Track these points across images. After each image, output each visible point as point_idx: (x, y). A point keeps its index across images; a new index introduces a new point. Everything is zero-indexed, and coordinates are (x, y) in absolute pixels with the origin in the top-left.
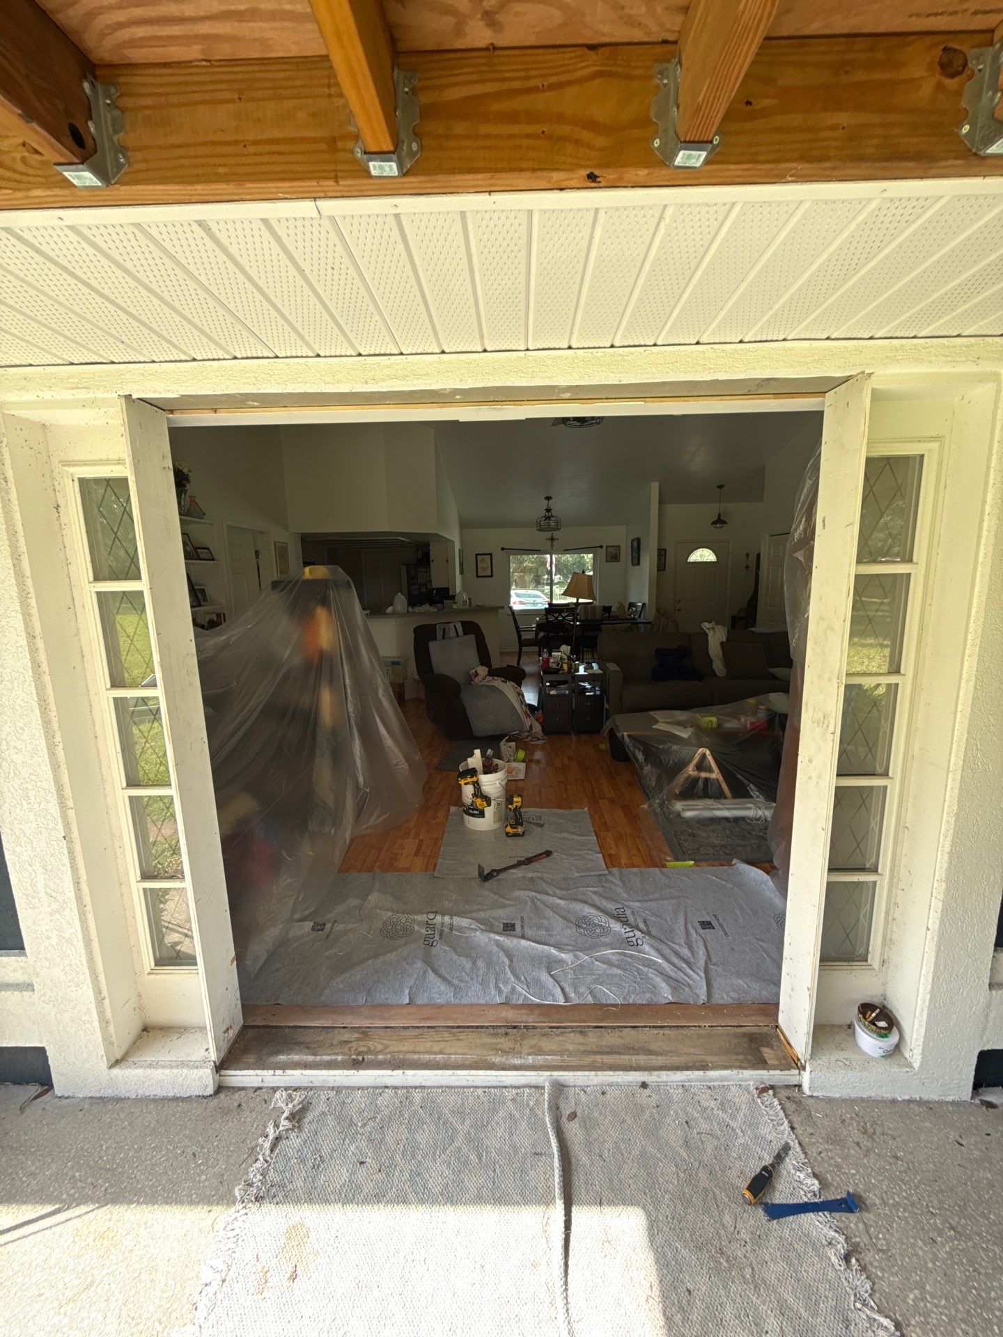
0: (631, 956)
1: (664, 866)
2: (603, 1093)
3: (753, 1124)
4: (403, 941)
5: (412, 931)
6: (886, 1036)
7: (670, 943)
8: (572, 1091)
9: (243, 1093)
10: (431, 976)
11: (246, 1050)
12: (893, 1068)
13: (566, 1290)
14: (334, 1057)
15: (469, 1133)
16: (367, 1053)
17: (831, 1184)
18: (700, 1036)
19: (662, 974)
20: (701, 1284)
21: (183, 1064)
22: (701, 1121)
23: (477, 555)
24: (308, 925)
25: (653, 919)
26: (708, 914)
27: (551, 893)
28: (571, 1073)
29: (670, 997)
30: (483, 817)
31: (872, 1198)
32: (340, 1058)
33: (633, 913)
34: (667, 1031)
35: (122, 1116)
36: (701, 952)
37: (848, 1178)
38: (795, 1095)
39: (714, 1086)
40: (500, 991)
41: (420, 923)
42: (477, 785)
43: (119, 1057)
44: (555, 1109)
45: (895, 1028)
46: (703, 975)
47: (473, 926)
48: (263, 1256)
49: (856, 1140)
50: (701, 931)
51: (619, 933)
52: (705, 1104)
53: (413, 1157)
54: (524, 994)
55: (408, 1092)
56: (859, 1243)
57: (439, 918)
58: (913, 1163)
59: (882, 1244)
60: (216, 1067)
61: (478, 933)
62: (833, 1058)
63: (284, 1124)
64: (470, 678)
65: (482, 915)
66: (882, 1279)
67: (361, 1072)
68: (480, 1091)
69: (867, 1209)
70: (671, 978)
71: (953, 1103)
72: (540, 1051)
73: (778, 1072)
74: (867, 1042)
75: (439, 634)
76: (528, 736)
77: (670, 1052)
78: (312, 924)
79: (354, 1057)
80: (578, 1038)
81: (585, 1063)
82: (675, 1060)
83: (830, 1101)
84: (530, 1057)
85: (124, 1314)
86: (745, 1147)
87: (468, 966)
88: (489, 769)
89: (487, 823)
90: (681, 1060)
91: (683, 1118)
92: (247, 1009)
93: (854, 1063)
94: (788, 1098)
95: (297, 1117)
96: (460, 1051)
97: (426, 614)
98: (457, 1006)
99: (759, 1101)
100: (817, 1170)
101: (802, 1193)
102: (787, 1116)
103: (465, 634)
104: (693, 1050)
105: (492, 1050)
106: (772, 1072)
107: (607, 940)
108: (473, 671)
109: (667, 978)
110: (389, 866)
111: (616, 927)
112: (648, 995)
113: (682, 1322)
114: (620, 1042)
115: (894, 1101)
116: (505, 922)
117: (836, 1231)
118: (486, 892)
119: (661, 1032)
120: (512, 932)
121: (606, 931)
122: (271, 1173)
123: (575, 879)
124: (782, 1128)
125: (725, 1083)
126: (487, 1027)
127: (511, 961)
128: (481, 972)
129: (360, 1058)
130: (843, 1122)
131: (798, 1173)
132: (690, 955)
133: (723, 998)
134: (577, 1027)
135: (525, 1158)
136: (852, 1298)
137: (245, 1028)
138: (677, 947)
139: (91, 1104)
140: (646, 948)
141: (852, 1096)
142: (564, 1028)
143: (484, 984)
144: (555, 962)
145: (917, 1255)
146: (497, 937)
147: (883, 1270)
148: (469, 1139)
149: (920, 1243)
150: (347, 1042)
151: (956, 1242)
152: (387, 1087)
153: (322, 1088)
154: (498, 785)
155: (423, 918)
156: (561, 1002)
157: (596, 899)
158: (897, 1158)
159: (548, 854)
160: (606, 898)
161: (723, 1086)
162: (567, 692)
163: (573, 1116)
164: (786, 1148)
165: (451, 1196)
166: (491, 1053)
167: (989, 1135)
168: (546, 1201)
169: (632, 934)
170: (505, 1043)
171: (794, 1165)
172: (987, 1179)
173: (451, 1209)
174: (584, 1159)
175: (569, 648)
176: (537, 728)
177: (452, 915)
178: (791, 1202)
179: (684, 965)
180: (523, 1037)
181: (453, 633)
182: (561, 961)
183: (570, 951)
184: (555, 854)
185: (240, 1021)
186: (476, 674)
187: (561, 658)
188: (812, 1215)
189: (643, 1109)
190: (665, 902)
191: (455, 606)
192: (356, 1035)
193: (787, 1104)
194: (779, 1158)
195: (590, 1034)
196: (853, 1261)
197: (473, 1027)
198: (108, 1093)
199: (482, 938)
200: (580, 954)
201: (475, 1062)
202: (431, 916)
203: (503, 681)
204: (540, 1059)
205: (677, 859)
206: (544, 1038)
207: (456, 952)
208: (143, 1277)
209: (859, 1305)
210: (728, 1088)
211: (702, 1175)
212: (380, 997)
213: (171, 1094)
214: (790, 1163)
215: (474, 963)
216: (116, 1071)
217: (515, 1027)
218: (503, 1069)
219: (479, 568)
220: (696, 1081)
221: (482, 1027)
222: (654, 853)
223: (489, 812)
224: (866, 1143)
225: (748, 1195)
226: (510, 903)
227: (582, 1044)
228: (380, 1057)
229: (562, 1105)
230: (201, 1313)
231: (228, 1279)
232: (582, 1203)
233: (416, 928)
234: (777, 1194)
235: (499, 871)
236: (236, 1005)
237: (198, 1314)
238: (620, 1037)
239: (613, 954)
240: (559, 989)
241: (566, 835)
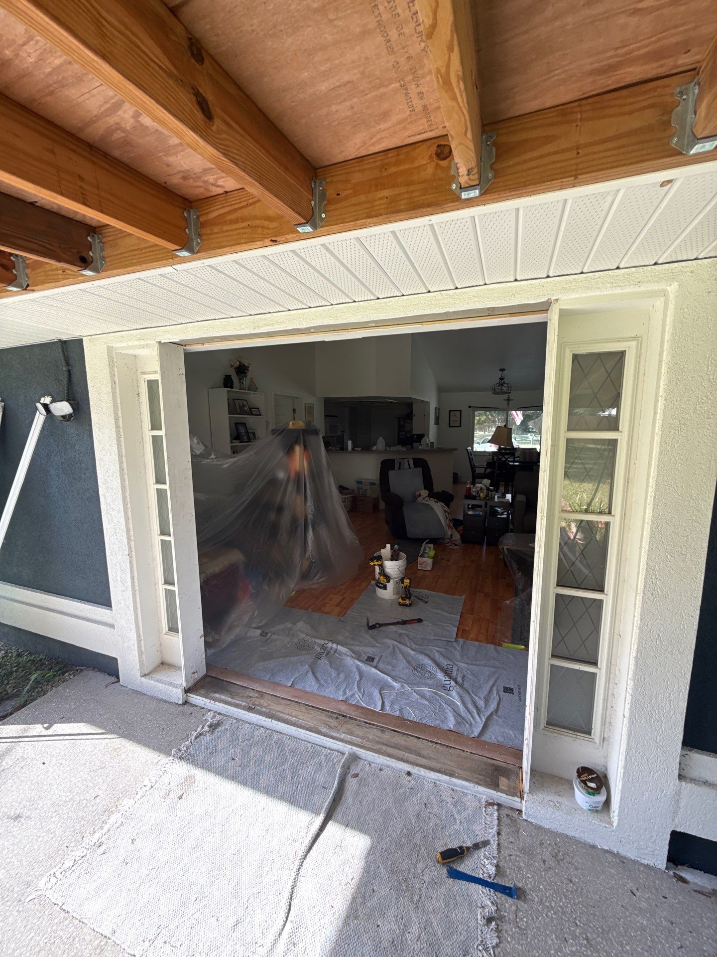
0: (440, 696)
1: (500, 645)
2: (381, 770)
3: (471, 820)
4: (304, 652)
5: (313, 648)
6: (593, 795)
7: (473, 695)
8: (362, 762)
9: (195, 708)
10: (310, 674)
11: (202, 687)
12: (595, 821)
13: (304, 859)
14: (241, 702)
15: (293, 764)
16: (258, 705)
17: (507, 876)
18: (459, 756)
19: (455, 711)
20: (383, 891)
21: (171, 684)
22: (436, 806)
23: (450, 411)
24: (259, 632)
25: (471, 677)
26: (514, 683)
27: (408, 645)
28: (363, 751)
29: (452, 727)
30: (386, 589)
31: (534, 896)
32: (243, 704)
33: (458, 670)
34: (438, 746)
35: (142, 702)
36: (493, 706)
37: (523, 877)
38: (514, 815)
39: (456, 790)
40: (345, 693)
41: (318, 645)
42: (382, 567)
43: (146, 673)
44: (346, 768)
45: (604, 791)
46: (484, 720)
47: (348, 654)
48: (172, 784)
49: (544, 858)
50: (502, 693)
51: (440, 680)
52: (444, 798)
53: (259, 765)
54: (357, 698)
55: (272, 733)
56: (505, 916)
57: (330, 644)
58: (582, 889)
59: (523, 924)
60: (185, 690)
61: (348, 658)
62: (548, 798)
63: (206, 728)
64: (415, 498)
65: (357, 648)
66: (509, 943)
67: (251, 714)
68: (310, 745)
69: (525, 901)
70: (461, 716)
71: (647, 866)
72: (351, 733)
73: (504, 795)
74: (580, 796)
75: (396, 465)
76: (449, 542)
77: (434, 759)
78: (261, 631)
79: (251, 705)
80: (379, 733)
81: (374, 748)
82: (434, 764)
83: (540, 828)
84: (343, 734)
85: (110, 784)
86: (457, 832)
87: (334, 674)
88: (394, 557)
89: (388, 593)
90: (438, 766)
91: (425, 799)
92: (208, 666)
93: (563, 807)
94: (508, 815)
95: (213, 727)
96: (306, 719)
97: (397, 452)
98: (315, 694)
99: (484, 809)
100: (501, 864)
101: (481, 872)
102: (499, 825)
104: (449, 763)
105: (324, 724)
106: (499, 794)
107: (430, 682)
108: (418, 493)
109: (457, 714)
110: (319, 609)
111: (440, 675)
112: (438, 722)
113: (361, 904)
114: (403, 743)
115: (593, 847)
116: (370, 655)
117: (492, 902)
118: (367, 636)
119: (434, 745)
120: (371, 663)
121: (432, 676)
122: (191, 749)
123: (430, 640)
124: (491, 831)
125: (466, 791)
126: (328, 711)
127: (361, 679)
128: (340, 680)
129: (253, 707)
130: (541, 844)
131: (485, 860)
132: (483, 706)
133: (491, 738)
134: (381, 727)
135: (316, 788)
136: (479, 942)
137: (206, 676)
138: (477, 698)
139: (132, 693)
140: (454, 693)
141: (559, 831)
142: (373, 725)
143: (338, 688)
144: (388, 686)
145: (546, 942)
146: (358, 663)
147: (513, 938)
148: (292, 766)
149: (554, 936)
150: (251, 697)
151: (583, 949)
152: (263, 727)
153: (231, 717)
154: (396, 569)
155: (321, 642)
156: (378, 709)
157: (437, 656)
158: (571, 881)
159: (420, 621)
160: (444, 656)
161: (463, 792)
162: (481, 513)
163: (356, 775)
164: (486, 843)
165: (269, 791)
166: (323, 725)
167: (665, 898)
169: (448, 682)
170: (333, 723)
171: (485, 854)
172: (642, 924)
173: (265, 797)
174: (350, 800)
175: (490, 481)
176: (457, 536)
177: (338, 644)
178: (470, 874)
179: (475, 711)
180: (346, 722)
181: (406, 466)
182: (392, 687)
183: (401, 682)
184: (425, 622)
185: (203, 671)
186: (420, 495)
188: (480, 887)
189: (401, 788)
190: (486, 668)
192: (257, 695)
193: (505, 819)
194: (477, 846)
195: (387, 733)
196: (494, 923)
197: (320, 709)
198: (139, 689)
199: (351, 662)
200: (406, 686)
201: (312, 727)
202: (326, 642)
204: (349, 737)
205: (513, 643)
206: (358, 727)
207: (331, 666)
208: (123, 773)
209: (480, 948)
210: (465, 794)
211: (418, 836)
212: (277, 679)
213: (164, 698)
214: (482, 852)
215: (338, 674)
216: (143, 679)
217: (344, 716)
218: (325, 736)
219: (451, 420)
220: (444, 783)
221: (325, 710)
222: (498, 635)
223: (390, 586)
224: (551, 863)
225: (439, 855)
226: (379, 645)
227: (379, 737)
228: (263, 709)
229: (352, 767)
230: (138, 796)
231: (154, 787)
232: (336, 821)
233: (316, 647)
234: (463, 866)
235: (381, 625)
236: (202, 661)
237: (137, 796)
238: (405, 740)
239: (428, 691)
240: (381, 702)
241: (439, 611)
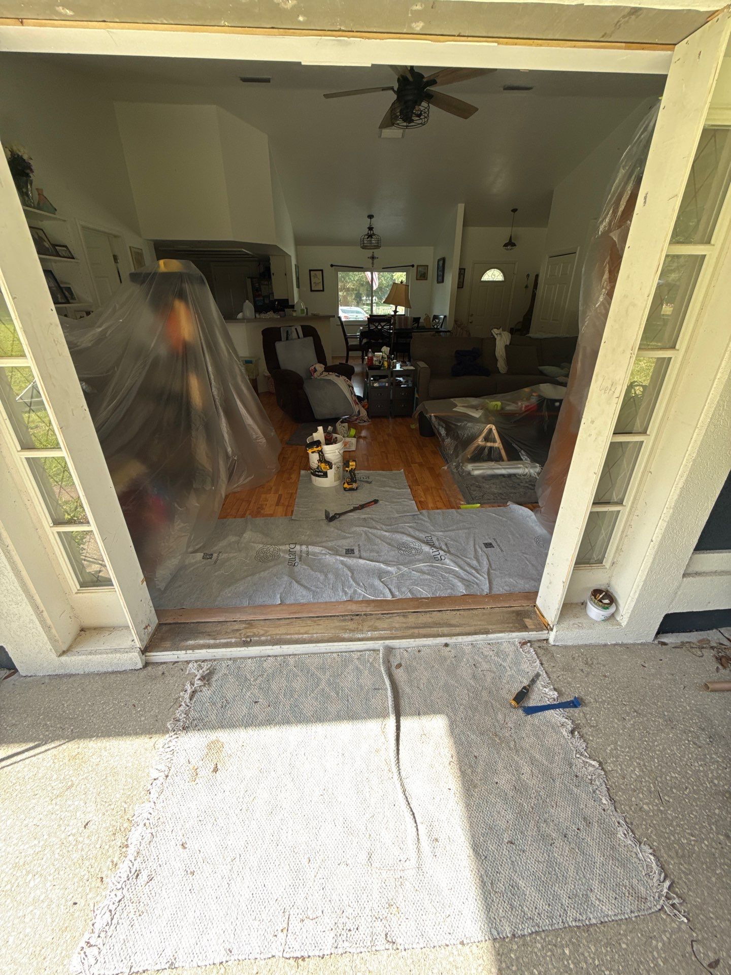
0: (437, 567)
1: (459, 508)
2: (419, 651)
3: (517, 663)
4: (272, 564)
5: (279, 556)
6: (607, 608)
7: (463, 558)
8: (398, 651)
9: (164, 666)
10: (295, 585)
11: (163, 639)
12: (610, 627)
13: (398, 762)
14: (229, 640)
15: (329, 680)
16: (253, 636)
17: (564, 693)
18: (484, 614)
19: (458, 577)
20: (483, 752)
21: (116, 651)
22: (483, 663)
23: (310, 271)
24: (199, 556)
25: (452, 543)
26: (490, 538)
27: (379, 527)
28: (398, 641)
29: (464, 591)
30: (327, 477)
31: (589, 699)
32: (233, 640)
33: (438, 539)
34: (462, 612)
35: (75, 685)
36: (485, 563)
37: (575, 689)
38: (544, 645)
39: (492, 643)
40: (346, 593)
41: (284, 551)
42: (321, 453)
43: (65, 649)
44: (387, 662)
45: (614, 604)
46: (486, 576)
47: (323, 552)
48: (193, 761)
49: (581, 668)
50: (485, 549)
51: (428, 553)
52: (486, 653)
53: (292, 696)
54: (362, 593)
55: (285, 658)
56: (579, 724)
57: (298, 547)
58: (615, 678)
59: (594, 723)
60: (141, 651)
61: (327, 556)
62: (571, 623)
63: (198, 683)
64: (311, 373)
65: (330, 544)
66: (592, 741)
67: (250, 648)
68: (335, 655)
69: (586, 705)
70: (464, 579)
71: (641, 644)
72: (376, 629)
73: (535, 633)
74: (594, 612)
75: (284, 335)
76: (357, 419)
77: (464, 624)
78: (202, 554)
79: (244, 639)
80: (402, 619)
81: (407, 634)
82: (467, 629)
83: (566, 647)
84: (369, 633)
85: (98, 800)
86: (512, 676)
87: (322, 578)
88: (329, 441)
89: (329, 481)
90: (472, 629)
91: (472, 662)
92: (159, 612)
93: (584, 625)
94: (539, 647)
95: (207, 678)
96: (320, 631)
97: (271, 319)
98: (314, 604)
99: (521, 650)
100: (556, 686)
101: (547, 699)
102: (538, 657)
103: (305, 336)
104: (479, 623)
105: (342, 630)
106: (530, 633)
107: (420, 557)
108: (313, 368)
109: (462, 580)
110: (258, 513)
111: (426, 548)
112: (449, 591)
113: (472, 773)
114: (430, 620)
115: (605, 645)
116: (347, 548)
117: (566, 718)
118: (332, 528)
119: (458, 613)
120: (352, 555)
121: (419, 552)
122: (192, 713)
123: (396, 518)
124: (535, 664)
125: (500, 641)
126: (338, 616)
127: (353, 573)
128: (331, 582)
129: (249, 640)
130: (573, 658)
131: (545, 689)
132: (477, 565)
133: (499, 590)
134: (400, 613)
135: (368, 692)
136: (575, 752)
137: (160, 625)
138: (468, 560)
139: (50, 679)
140: (447, 561)
141: (580, 643)
142: (392, 614)
143: (334, 589)
144: (384, 573)
145: (614, 727)
146: (342, 558)
147: (593, 736)
148: (329, 684)
149: (616, 721)
150: (238, 630)
151: (637, 719)
152: (269, 656)
153: (222, 659)
154: (337, 453)
155: (287, 547)
156: (389, 597)
157: (411, 531)
158: (606, 676)
159: (376, 502)
160: (418, 530)
161: (498, 643)
162: (387, 385)
163: (399, 666)
164: (538, 675)
165: (320, 717)
166: (342, 631)
167: (661, 660)
168: (384, 715)
169: (437, 553)
170: (351, 625)
171: (542, 684)
172: (658, 684)
173: (320, 725)
174: (407, 690)
175: (389, 349)
176: (364, 413)
177: (307, 544)
178: (540, 705)
179: (474, 571)
180: (363, 621)
181: (294, 335)
182: (388, 572)
183: (395, 565)
184: (381, 502)
185: (155, 621)
186: (315, 370)
187: (382, 357)
188: (552, 711)
189: (445, 659)
190: (460, 531)
191: (294, 314)
192: (244, 626)
193: (539, 651)
194: (533, 681)
195: (410, 617)
196: (576, 733)
197: (328, 616)
198: (61, 672)
199: (330, 559)
200: (402, 567)
201: (331, 638)
202: (292, 546)
203: (336, 376)
204: (376, 634)
205: (469, 503)
206: (378, 621)
207: (312, 569)
208: (109, 779)
209: (578, 756)
210: (501, 644)
211: (485, 694)
212: (259, 601)
213: (110, 670)
214: (539, 683)
215: (326, 576)
216: (64, 658)
217: (357, 615)
218: (351, 641)
219: (312, 283)
220: (481, 640)
221: (334, 616)
222: (452, 499)
223: (331, 473)
224: (586, 669)
225: (514, 703)
226: (350, 535)
227: (404, 623)
228: (263, 638)
229: (392, 660)
230: (154, 795)
231: (170, 775)
232: (407, 715)
233: (282, 554)
234: (531, 701)
235: (340, 515)
236: (151, 611)
237: (152, 795)
238: (430, 617)
239: (425, 566)
240: (387, 590)
241: (388, 489)
